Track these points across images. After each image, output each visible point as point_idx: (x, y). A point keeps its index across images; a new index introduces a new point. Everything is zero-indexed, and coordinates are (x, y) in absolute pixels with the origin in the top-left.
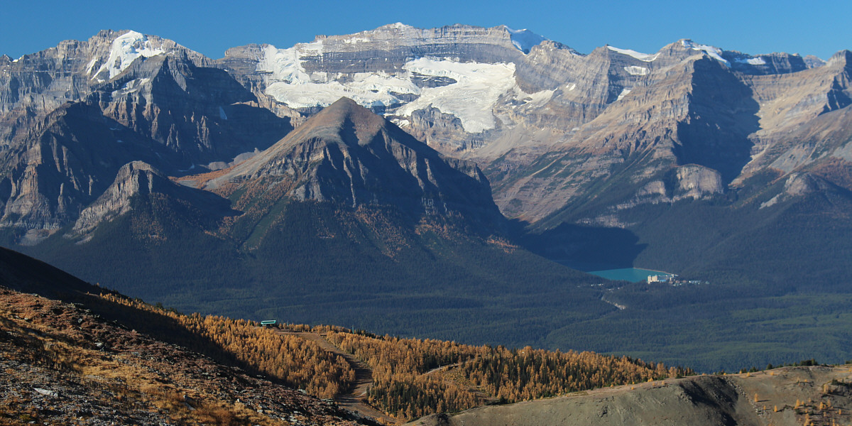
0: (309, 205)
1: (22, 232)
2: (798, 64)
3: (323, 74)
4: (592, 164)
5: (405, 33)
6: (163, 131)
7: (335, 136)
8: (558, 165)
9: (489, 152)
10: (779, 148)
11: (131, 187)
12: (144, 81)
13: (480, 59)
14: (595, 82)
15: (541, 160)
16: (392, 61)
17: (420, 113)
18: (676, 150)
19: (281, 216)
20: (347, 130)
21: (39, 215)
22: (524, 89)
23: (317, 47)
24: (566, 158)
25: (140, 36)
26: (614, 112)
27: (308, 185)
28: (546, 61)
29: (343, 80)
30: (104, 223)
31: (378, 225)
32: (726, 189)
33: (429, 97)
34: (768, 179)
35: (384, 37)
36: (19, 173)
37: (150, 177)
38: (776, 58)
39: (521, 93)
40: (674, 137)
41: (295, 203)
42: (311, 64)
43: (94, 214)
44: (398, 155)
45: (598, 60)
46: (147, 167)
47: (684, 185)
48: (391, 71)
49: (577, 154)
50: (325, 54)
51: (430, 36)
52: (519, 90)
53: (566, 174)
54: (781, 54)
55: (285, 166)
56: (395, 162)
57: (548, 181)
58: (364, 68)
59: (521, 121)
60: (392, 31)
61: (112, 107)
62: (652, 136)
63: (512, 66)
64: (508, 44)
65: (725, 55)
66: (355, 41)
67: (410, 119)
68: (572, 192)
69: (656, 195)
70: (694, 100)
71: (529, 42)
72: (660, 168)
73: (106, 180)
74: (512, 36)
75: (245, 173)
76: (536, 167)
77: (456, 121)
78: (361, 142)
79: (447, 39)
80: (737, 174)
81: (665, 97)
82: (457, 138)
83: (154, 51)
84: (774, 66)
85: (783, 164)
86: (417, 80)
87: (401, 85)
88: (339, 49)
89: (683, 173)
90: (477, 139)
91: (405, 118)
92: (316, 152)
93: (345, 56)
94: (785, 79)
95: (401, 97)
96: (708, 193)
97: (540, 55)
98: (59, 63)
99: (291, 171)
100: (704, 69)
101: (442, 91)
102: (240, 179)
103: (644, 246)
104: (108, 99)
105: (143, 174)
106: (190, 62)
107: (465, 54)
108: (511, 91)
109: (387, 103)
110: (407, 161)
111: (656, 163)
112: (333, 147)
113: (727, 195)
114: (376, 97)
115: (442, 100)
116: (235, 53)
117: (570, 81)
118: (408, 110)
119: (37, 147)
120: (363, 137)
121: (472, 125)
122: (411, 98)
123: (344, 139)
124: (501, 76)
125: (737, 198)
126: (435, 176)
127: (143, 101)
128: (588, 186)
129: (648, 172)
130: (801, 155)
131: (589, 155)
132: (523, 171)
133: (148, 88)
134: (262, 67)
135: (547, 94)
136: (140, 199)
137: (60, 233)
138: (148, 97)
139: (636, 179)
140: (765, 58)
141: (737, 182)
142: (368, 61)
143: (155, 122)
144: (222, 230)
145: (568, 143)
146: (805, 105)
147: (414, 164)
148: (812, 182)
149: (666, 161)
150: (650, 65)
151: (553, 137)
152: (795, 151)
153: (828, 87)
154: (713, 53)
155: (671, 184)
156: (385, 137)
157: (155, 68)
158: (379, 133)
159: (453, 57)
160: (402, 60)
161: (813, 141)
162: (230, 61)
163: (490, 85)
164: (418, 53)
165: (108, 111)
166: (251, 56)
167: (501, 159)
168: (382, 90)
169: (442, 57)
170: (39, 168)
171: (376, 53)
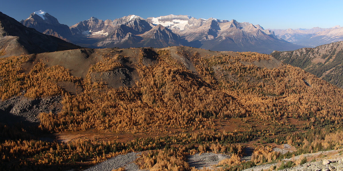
0: (153, 39)
1: (114, 42)
2: (228, 21)
3: (161, 22)
4: (197, 35)
5: (173, 16)
6: (135, 28)
7: (158, 29)
8: (192, 35)
9: (184, 33)
10: (223, 33)
11: (128, 36)
12: (133, 22)
13: (183, 20)
14: (199, 23)
15: (190, 34)
16: (171, 20)
17: (174, 27)
18: (208, 33)
19: (149, 41)
20: (159, 29)
21: (117, 40)
22: (189, 24)
23: (160, 18)
24: (193, 34)
25: (135, 16)
26: (201, 27)
27: (153, 36)
28: (192, 20)
29: (164, 22)
30: (124, 41)
31: (163, 42)
32: (214, 39)
33: (176, 25)
34: (221, 37)
35: (170, 16)
36: (114, 34)
37: (131, 35)
38: (225, 21)
39: (188, 25)
40: (208, 31)
41: (151, 39)
42: (159, 20)
43: (123, 40)
44: (167, 32)
45: (199, 20)
46: (131, 33)
47: (209, 38)
48: (170, 21)
49: (195, 33)
50: (161, 19)
51: (176, 16)
52: (188, 24)
53: (193, 36)
54: (225, 20)
55: (150, 34)
56: (166, 33)
57: (191, 37)
58: (167, 21)
59: (188, 29)
60: (171, 16)
61: (128, 25)
62: (205, 31)
63: (188, 21)
64: (187, 18)
65: (217, 20)
66: (166, 17)
67: (173, 28)
68: (194, 39)
69: (205, 39)
70: (211, 26)
71: (190, 17)
72: (206, 35)
73: (126, 35)
74: (188, 17)
75: (145, 34)
76: (189, 35)
77: (179, 28)
78: (161, 30)
79: (179, 17)
80: (217, 37)
81: (208, 25)
82: (179, 31)
83: (136, 17)
84: (224, 21)
85: (223, 35)
86: (174, 23)
87: (172, 23)
88: (163, 18)
89: (209, 36)
90: (182, 31)
91: (172, 28)
92: (155, 32)
93: (164, 19)
94: (225, 23)
95: (172, 25)
96: (212, 39)
97: (191, 19)
98: (124, 20)
99: (151, 34)
100: (213, 21)
101: (177, 24)
102: (144, 35)
103: (203, 44)
104: (127, 24)
105: (130, 34)
106: (140, 19)
107: (181, 19)
108: (187, 24)
109: (170, 26)
110: (168, 33)
111: (205, 35)
112: (157, 31)
113: (215, 39)
114: (168, 25)
115: (177, 26)
116: (148, 18)
117: (195, 23)
118: (172, 27)
119: (117, 31)
120: (162, 30)
121: (181, 29)
122: (173, 25)
123: (159, 30)
124: (186, 22)
125: (216, 40)
126: (172, 35)
127: (132, 24)
128: (196, 38)
129: (204, 36)
130: (225, 34)
131: (197, 33)
132: (188, 35)
133: (133, 23)
134: (152, 20)
135: (192, 25)
136: (129, 38)
137: (119, 42)
138: (133, 24)
139: (202, 37)
140: (223, 20)
141: (216, 38)
142: (167, 20)
143: (134, 27)
144: (141, 42)
145: (194, 32)
146: (227, 27)
147: (169, 34)
148: (226, 38)
149: (206, 34)
150: (207, 21)
151: (193, 31)
152: (224, 33)
153: (230, 25)
154: (215, 19)
155: (207, 37)
156: (165, 30)
157: (134, 20)
158: (164, 29)
159: (179, 19)
160: (172, 20)
161: (227, 32)
162: (148, 20)
163: (185, 23)
164: (174, 19)
165: (128, 26)
166: (151, 19)
167: (185, 34)
168: (169, 24)
169: (178, 19)
170: (117, 33)
171: (169, 19)
